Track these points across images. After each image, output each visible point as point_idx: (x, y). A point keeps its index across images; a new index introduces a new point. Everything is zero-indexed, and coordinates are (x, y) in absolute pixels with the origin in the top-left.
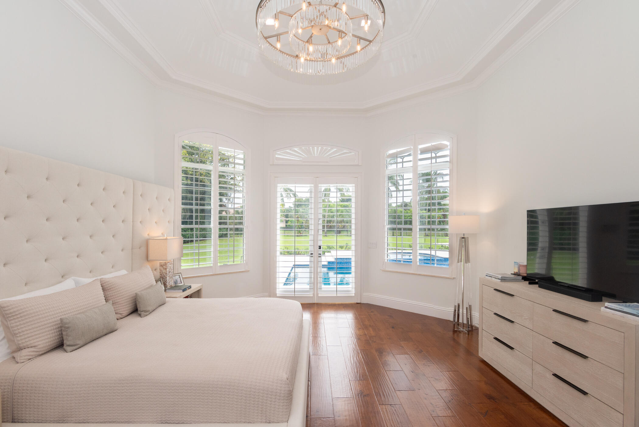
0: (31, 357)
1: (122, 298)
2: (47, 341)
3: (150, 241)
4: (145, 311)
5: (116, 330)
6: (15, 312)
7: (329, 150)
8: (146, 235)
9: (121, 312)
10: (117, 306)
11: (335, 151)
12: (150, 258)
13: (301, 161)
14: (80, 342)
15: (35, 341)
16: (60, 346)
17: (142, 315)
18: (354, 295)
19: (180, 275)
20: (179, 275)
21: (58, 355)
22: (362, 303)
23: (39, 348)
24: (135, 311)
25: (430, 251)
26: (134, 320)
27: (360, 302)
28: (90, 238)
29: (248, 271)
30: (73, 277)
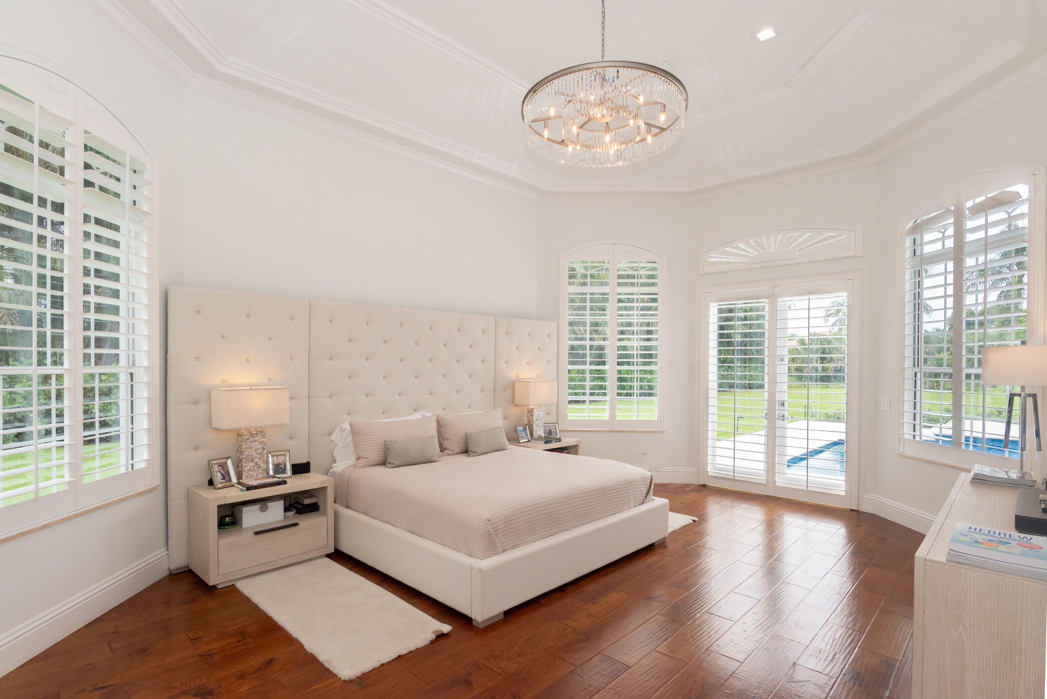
0: (363, 465)
1: (455, 436)
2: (374, 456)
3: (516, 382)
4: (474, 452)
5: (436, 462)
6: (358, 430)
7: (798, 237)
8: (513, 376)
9: (452, 449)
10: (450, 442)
11: (809, 236)
12: (517, 402)
13: (748, 262)
14: (397, 463)
15: (367, 454)
16: (383, 463)
17: (470, 455)
18: (843, 493)
19: (557, 425)
20: (555, 426)
21: (381, 469)
22: (862, 511)
23: (369, 460)
24: (466, 451)
25: (981, 422)
26: (464, 458)
27: (856, 509)
28: (444, 377)
29: (663, 432)
30: (421, 412)
